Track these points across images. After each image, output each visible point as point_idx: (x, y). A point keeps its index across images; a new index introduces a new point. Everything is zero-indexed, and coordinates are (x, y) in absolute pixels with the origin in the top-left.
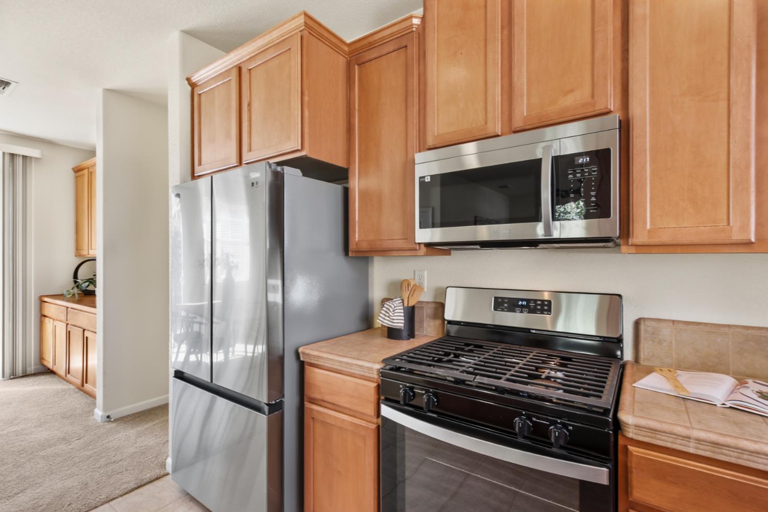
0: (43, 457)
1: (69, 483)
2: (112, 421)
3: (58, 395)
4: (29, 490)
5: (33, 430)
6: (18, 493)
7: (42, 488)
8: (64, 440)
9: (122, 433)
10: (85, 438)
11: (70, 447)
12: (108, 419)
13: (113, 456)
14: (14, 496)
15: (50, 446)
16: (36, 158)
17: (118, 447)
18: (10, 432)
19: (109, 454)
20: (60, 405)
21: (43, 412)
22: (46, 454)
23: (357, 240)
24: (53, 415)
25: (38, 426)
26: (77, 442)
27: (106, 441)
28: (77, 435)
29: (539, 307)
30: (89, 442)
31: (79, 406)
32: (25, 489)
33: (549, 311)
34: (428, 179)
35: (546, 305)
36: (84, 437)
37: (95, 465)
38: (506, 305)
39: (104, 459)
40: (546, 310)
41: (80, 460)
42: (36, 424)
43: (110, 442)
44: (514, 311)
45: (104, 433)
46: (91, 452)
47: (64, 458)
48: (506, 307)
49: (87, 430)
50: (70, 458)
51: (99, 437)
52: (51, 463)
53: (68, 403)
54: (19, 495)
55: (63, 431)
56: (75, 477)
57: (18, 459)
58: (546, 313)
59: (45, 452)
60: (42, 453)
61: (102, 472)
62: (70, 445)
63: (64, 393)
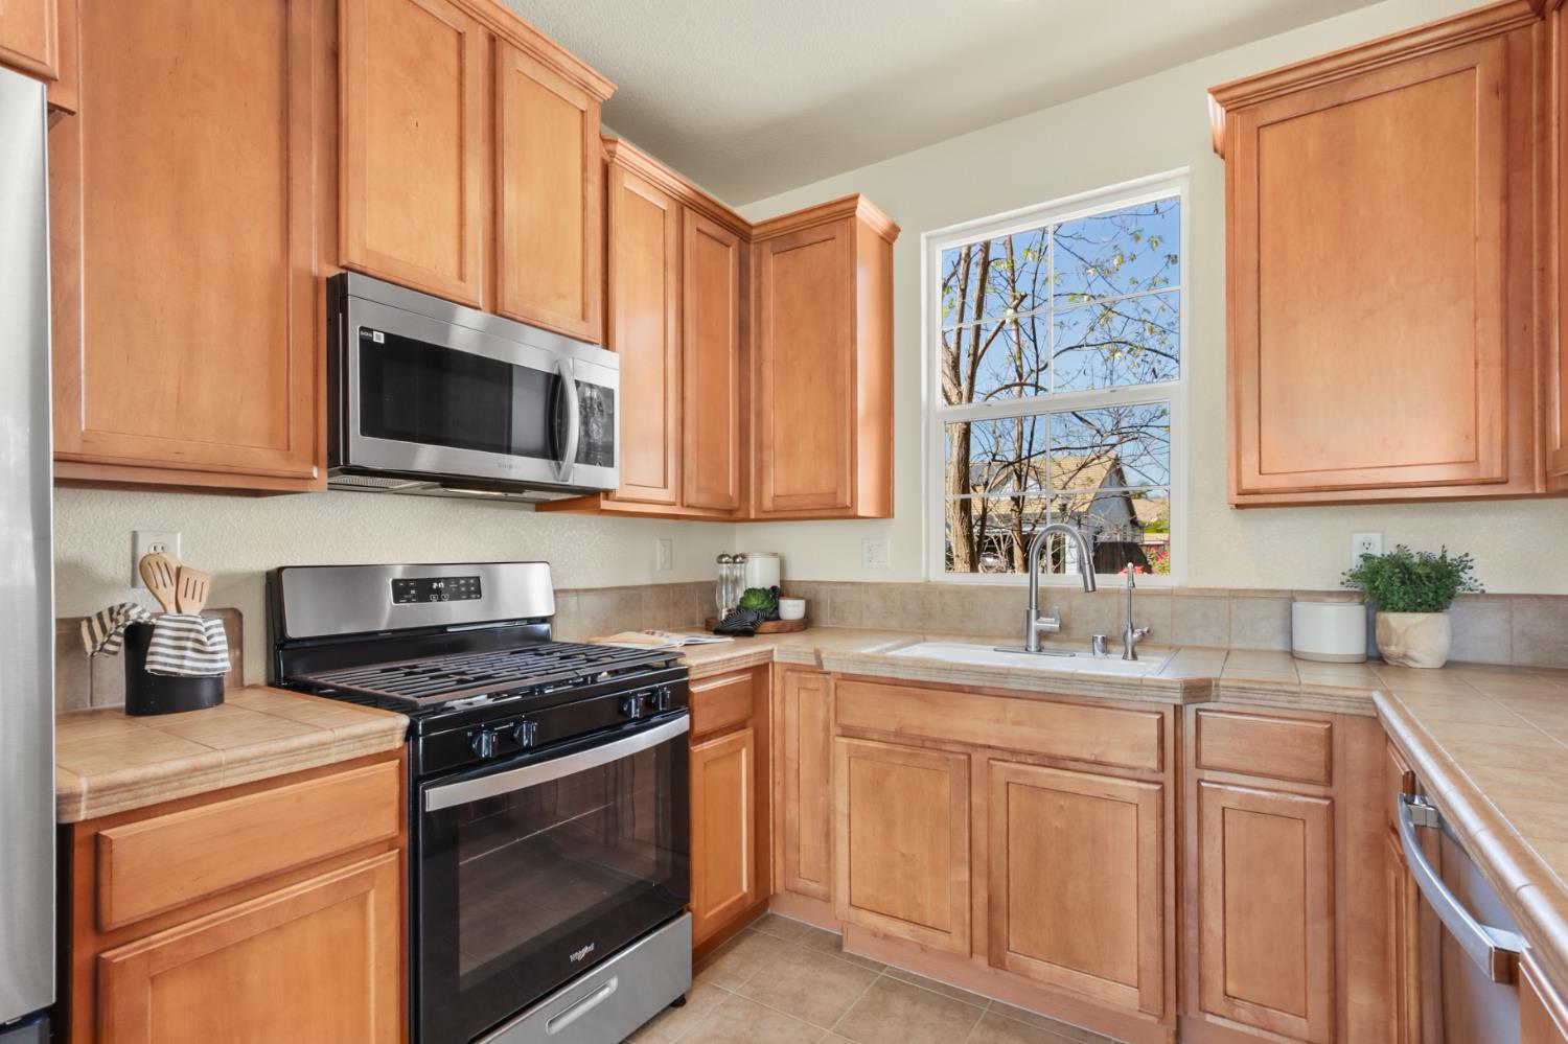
23: (83, 428)
29: (463, 589)
33: (478, 593)
34: (379, 338)
35: (473, 585)
38: (413, 592)
40: (474, 593)
44: (429, 600)
48: (414, 596)
58: (473, 596)
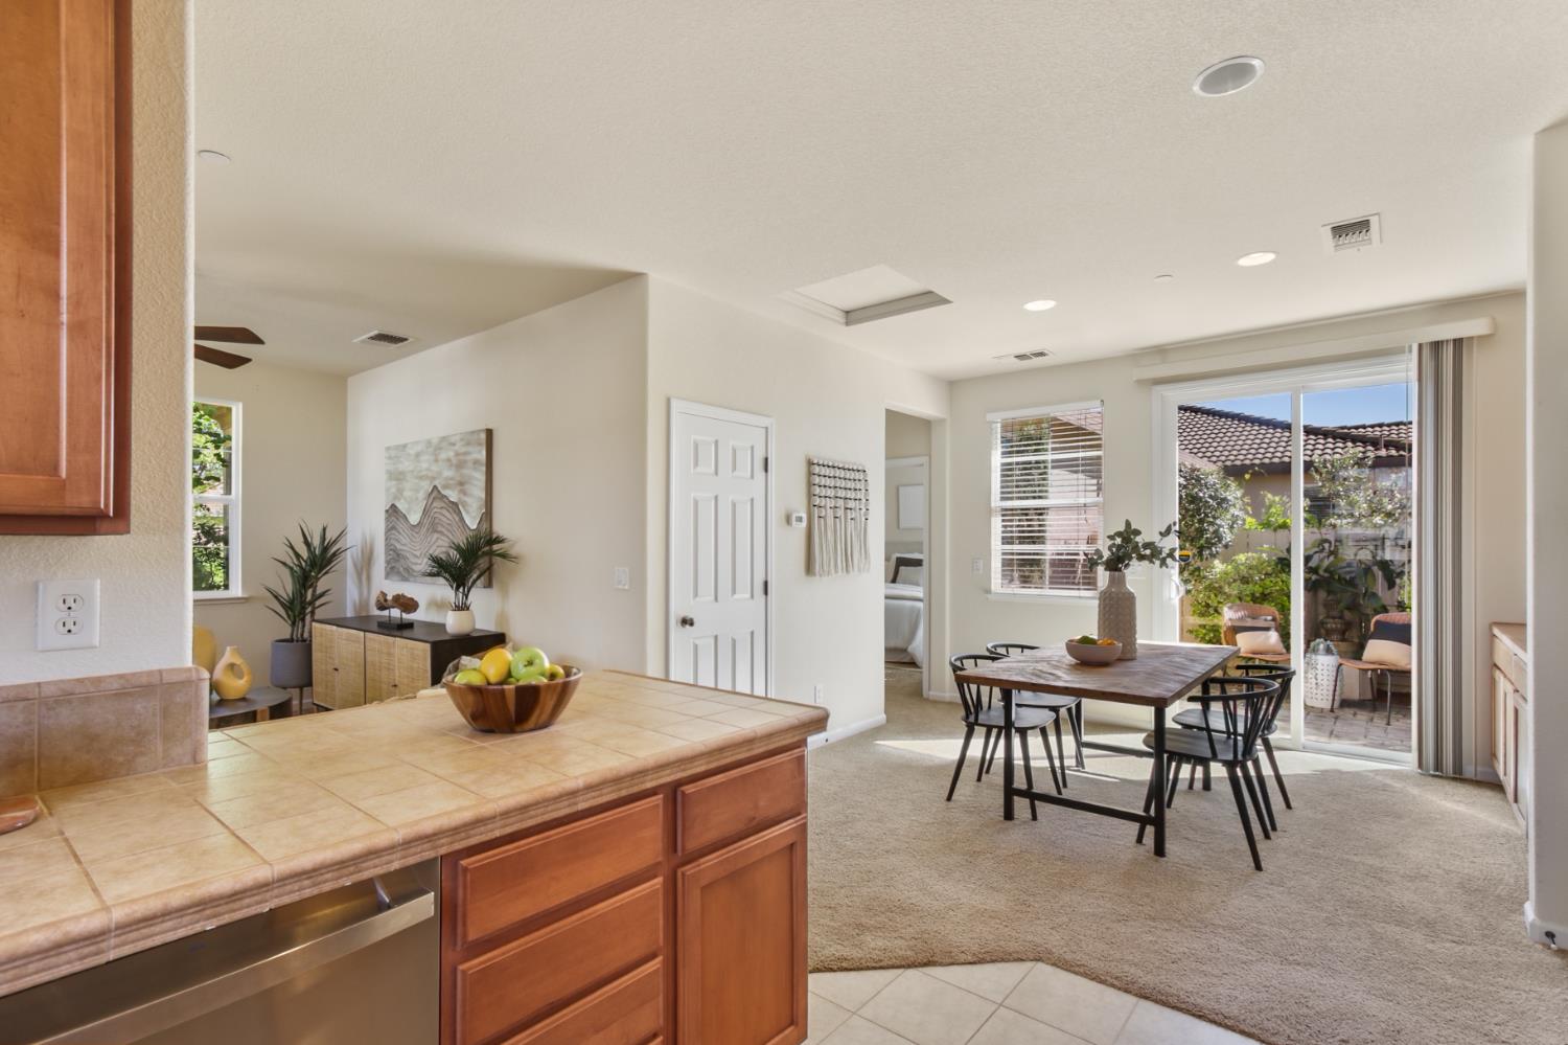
0: (1373, 934)
1: (1374, 1005)
2: (1549, 948)
3: (1488, 838)
4: (1314, 970)
5: (1397, 879)
6: (1299, 964)
7: (1333, 981)
8: (1430, 926)
9: (1559, 990)
10: (1470, 948)
11: (1430, 946)
12: (1547, 940)
13: (1496, 1020)
14: (1290, 964)
15: (1399, 923)
16: (1480, 338)
17: (1523, 1013)
18: (1363, 864)
19: (1488, 1010)
20: (1475, 860)
21: (1438, 856)
22: (1383, 931)
24: (1448, 872)
25: (1408, 876)
26: (1448, 945)
27: (1506, 983)
28: (1458, 933)
30: (1470, 960)
31: (1512, 881)
32: (1310, 964)
36: (1470, 945)
37: (1445, 1010)
39: (1469, 1013)
41: (1424, 982)
42: (1408, 872)
43: (1512, 988)
45: (1516, 964)
46: (1458, 983)
47: (1403, 958)
49: (1485, 936)
50: (1411, 966)
51: (1498, 965)
52: (1376, 951)
53: (1494, 864)
54: (1299, 968)
55: (1441, 909)
56: (1391, 1004)
57: (1339, 912)
59: (1384, 928)
60: (1378, 927)
61: (1444, 1033)
62: (1433, 942)
63: (1503, 841)
